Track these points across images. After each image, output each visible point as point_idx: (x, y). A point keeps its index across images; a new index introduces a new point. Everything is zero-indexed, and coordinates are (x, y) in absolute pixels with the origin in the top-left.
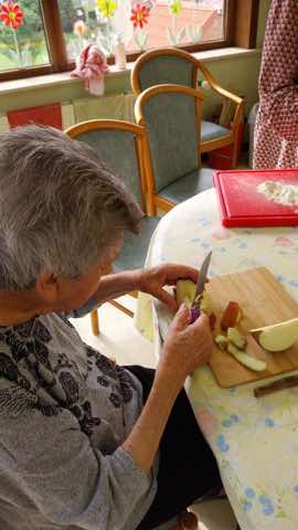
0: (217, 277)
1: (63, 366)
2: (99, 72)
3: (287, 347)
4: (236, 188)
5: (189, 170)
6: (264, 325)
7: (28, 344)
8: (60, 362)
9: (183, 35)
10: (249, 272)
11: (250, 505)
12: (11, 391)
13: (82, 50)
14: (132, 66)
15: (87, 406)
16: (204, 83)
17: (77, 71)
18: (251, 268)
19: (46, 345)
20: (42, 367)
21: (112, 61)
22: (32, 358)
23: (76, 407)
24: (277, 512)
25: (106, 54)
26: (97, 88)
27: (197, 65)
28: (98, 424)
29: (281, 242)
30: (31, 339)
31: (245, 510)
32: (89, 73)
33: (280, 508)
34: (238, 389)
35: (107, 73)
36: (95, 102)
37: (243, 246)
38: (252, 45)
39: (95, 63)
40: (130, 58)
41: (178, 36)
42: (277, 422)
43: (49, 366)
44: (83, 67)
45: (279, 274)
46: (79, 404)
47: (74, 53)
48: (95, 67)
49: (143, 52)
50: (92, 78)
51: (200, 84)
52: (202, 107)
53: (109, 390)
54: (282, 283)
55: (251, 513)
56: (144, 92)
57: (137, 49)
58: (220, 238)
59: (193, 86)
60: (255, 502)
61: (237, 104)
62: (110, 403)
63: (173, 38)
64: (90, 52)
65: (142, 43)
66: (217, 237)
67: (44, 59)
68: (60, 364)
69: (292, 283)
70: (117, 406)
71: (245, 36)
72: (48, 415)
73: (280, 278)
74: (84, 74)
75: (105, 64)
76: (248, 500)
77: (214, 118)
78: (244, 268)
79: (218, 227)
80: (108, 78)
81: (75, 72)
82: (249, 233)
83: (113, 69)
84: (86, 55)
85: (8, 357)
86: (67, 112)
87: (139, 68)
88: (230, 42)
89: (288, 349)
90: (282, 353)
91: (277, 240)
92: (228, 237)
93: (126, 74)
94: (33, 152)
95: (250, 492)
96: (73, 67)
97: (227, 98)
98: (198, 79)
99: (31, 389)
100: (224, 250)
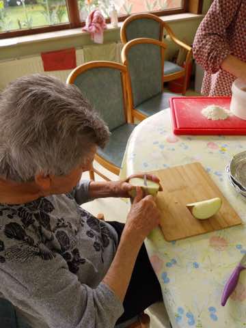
0: (169, 168)
1: (59, 227)
2: (100, 28)
3: (210, 216)
4: (184, 109)
5: (155, 94)
6: (197, 202)
7: (35, 215)
8: (58, 224)
9: (155, 4)
10: (188, 166)
11: (181, 318)
12: (19, 246)
13: (90, 13)
14: (121, 25)
15: (76, 252)
16: (168, 37)
17: (86, 27)
18: (190, 162)
19: (49, 214)
20: (44, 229)
21: (108, 21)
22: (37, 223)
23: (67, 254)
24: (197, 323)
25: (105, 16)
26: (99, 39)
27: (163, 24)
28: (83, 263)
29: (210, 146)
30: (38, 211)
31: (177, 321)
32: (94, 29)
33: (199, 321)
34: (177, 242)
35: (105, 29)
36: (97, 47)
37: (186, 148)
38: (200, 12)
39: (98, 22)
40: (121, 19)
41: (152, 6)
42: (201, 265)
43: (49, 228)
44: (90, 25)
45: (208, 167)
46: (70, 251)
47: (84, 15)
48: (98, 25)
49: (129, 15)
50: (96, 32)
51: (165, 37)
52: (165, 53)
53: (94, 240)
54: (210, 173)
55: (180, 323)
56: (129, 42)
57: (125, 13)
58: (170, 142)
59: (160, 40)
60: (184, 316)
61: (188, 51)
62: (94, 249)
63: (148, 6)
64: (95, 15)
65: (128, 10)
66: (169, 141)
67: (66, 19)
68: (58, 226)
69: (216, 173)
70: (98, 250)
71: (195, 6)
72: (46, 259)
73: (209, 170)
74: (90, 29)
75: (104, 23)
76: (180, 315)
77: (173, 59)
78: (186, 163)
79: (171, 134)
80: (106, 32)
81: (85, 28)
82: (190, 139)
83: (110, 26)
84: (92, 17)
85: (18, 225)
86: (80, 54)
87: (126, 26)
88: (185, 9)
89: (211, 217)
90: (207, 220)
91: (208, 144)
92: (177, 140)
93: (117, 30)
94: (30, 94)
95: (180, 310)
96: (84, 25)
97: (182, 47)
98: (164, 34)
99: (35, 244)
100: (173, 150)
